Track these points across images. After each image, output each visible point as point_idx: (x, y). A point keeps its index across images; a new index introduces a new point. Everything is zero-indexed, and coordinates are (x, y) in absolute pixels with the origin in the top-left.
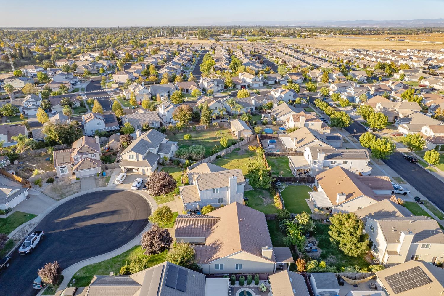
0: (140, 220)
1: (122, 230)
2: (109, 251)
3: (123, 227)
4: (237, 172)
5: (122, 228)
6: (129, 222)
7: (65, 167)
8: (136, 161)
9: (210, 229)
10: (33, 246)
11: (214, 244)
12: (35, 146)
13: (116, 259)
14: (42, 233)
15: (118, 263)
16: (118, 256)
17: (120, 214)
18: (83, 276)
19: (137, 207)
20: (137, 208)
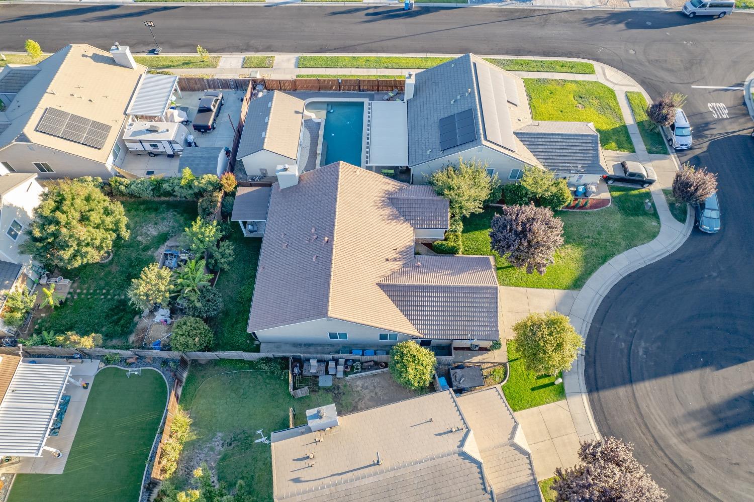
0: (614, 385)
1: (643, 344)
2: (629, 275)
3: (646, 353)
4: (297, 480)
5: (646, 348)
6: (643, 379)
11: (396, 218)
13: (603, 252)
15: (590, 240)
16: (603, 263)
17: (692, 415)
18: (641, 217)
19: (660, 453)
20: (655, 447)
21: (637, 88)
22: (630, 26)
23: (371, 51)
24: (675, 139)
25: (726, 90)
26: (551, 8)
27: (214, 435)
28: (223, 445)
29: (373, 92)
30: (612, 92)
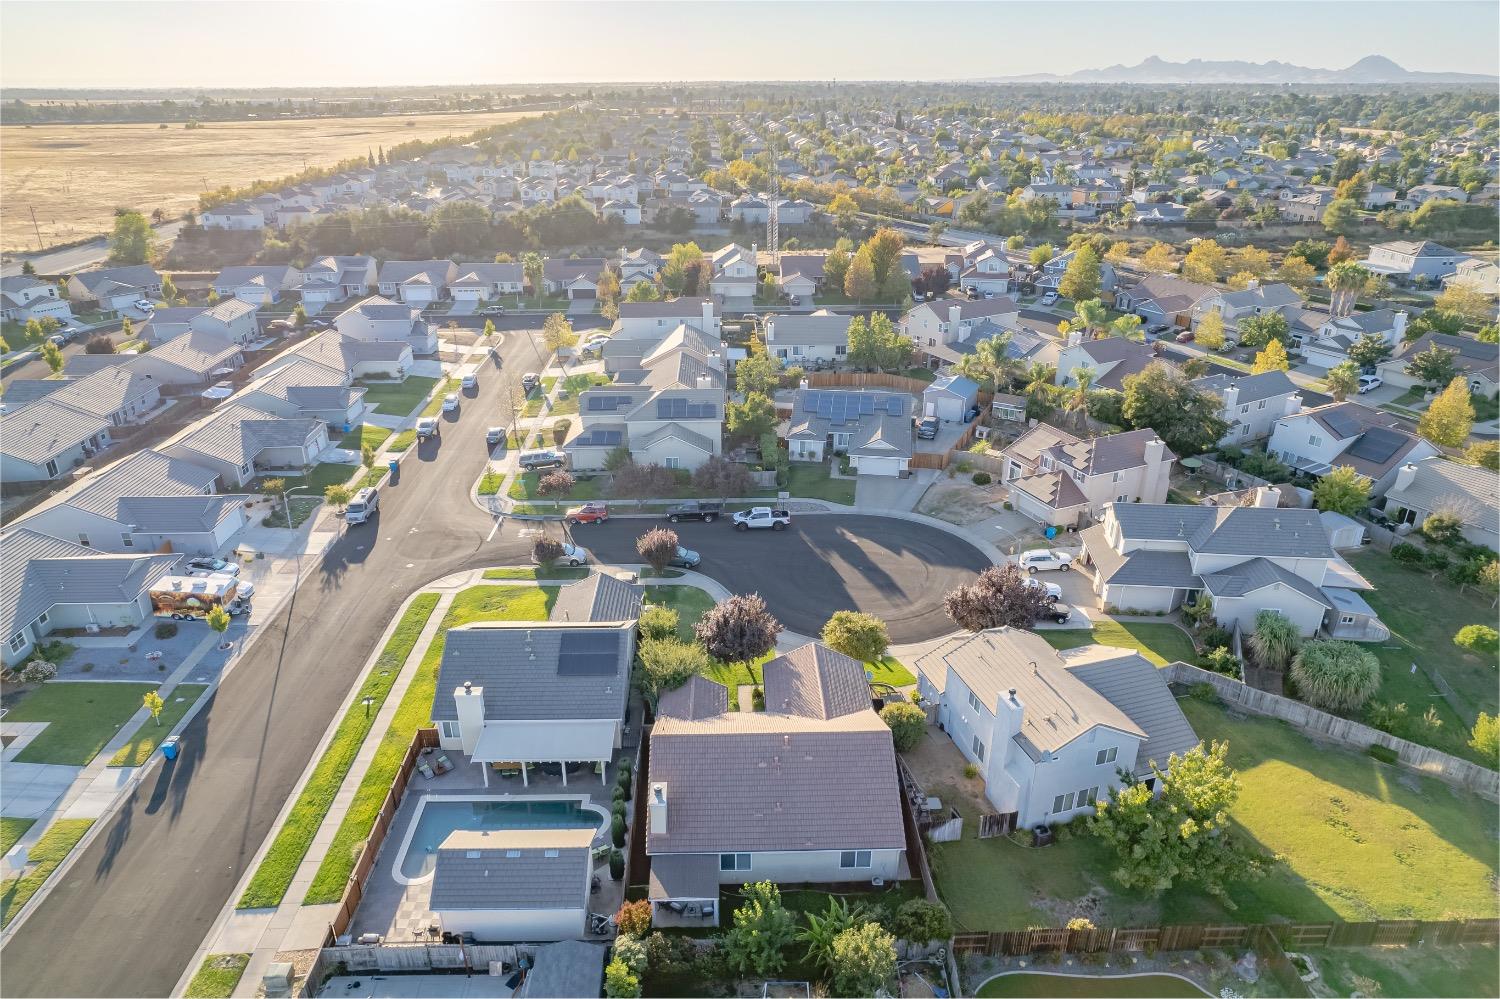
7: (1019, 466)
8: (1112, 545)
9: (791, 713)
10: (752, 523)
12: (1098, 411)
14: (785, 520)
18: (678, 594)
21: (480, 572)
22: (360, 557)
23: (282, 802)
24: (573, 557)
25: (500, 525)
26: (280, 608)
27: (1034, 910)
28: (1043, 899)
29: (406, 792)
30: (476, 587)
